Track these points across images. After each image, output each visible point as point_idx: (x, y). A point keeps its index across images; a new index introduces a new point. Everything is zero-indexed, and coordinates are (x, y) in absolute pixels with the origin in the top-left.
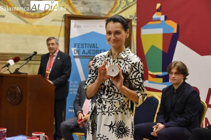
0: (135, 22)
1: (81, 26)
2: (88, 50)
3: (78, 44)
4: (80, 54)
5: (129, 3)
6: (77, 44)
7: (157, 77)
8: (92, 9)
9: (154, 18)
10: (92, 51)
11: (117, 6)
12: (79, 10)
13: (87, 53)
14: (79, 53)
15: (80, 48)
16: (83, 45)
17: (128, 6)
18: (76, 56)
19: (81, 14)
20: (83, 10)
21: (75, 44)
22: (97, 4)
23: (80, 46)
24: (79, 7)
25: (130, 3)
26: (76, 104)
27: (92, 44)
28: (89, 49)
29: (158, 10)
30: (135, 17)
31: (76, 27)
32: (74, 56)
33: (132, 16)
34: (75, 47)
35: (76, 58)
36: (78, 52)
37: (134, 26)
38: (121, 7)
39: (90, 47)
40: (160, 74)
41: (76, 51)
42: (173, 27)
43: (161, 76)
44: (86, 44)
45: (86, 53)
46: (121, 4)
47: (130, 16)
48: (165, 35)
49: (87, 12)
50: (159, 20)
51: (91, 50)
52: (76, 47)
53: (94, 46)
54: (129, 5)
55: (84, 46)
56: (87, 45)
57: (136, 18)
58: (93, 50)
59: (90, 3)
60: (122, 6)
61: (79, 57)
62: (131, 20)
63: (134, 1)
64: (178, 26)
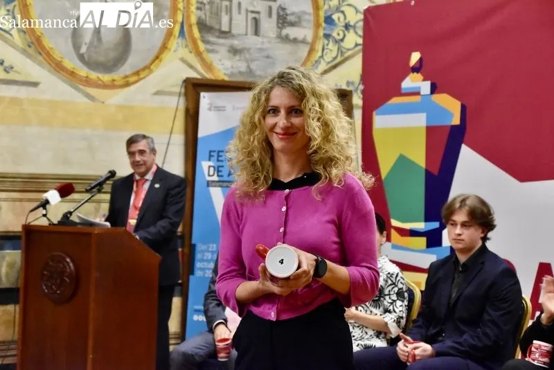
0: (359, 97)
1: (224, 107)
3: (219, 152)
4: (222, 176)
5: (344, 50)
6: (215, 151)
8: (253, 66)
9: (406, 89)
11: (317, 58)
12: (220, 67)
14: (220, 174)
15: (222, 161)
17: (343, 58)
18: (213, 181)
19: (226, 79)
20: (232, 67)
21: (210, 152)
22: (265, 53)
23: (224, 157)
24: (220, 61)
25: (349, 50)
26: (211, 303)
29: (416, 69)
30: (359, 85)
31: (214, 110)
32: (208, 182)
33: (353, 83)
34: (210, 160)
35: (212, 186)
36: (218, 171)
37: (357, 107)
38: (324, 60)
41: (212, 169)
43: (422, 231)
46: (325, 51)
47: (348, 83)
48: (431, 131)
49: (240, 73)
50: (418, 93)
52: (212, 158)
54: (346, 55)
57: (361, 87)
59: (249, 50)
60: (328, 58)
61: (221, 183)
62: (351, 92)
63: (357, 45)
64: (463, 109)
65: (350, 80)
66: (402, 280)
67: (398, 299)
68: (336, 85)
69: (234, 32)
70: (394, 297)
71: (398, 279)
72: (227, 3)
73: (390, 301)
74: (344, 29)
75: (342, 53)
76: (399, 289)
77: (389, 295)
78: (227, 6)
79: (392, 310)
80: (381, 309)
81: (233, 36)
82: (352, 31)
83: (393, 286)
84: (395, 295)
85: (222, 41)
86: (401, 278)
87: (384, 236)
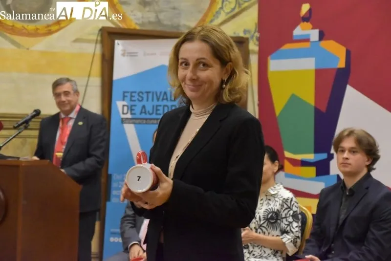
0: (255, 44)
1: (137, 53)
2: (153, 106)
3: (132, 92)
4: (135, 114)
5: (242, 2)
6: (128, 92)
8: (162, 16)
9: (297, 36)
10: (161, 108)
11: (217, 10)
12: (132, 17)
13: (151, 112)
14: (133, 112)
15: (135, 101)
16: (141, 94)
17: (240, 9)
18: (127, 119)
19: (138, 28)
20: (143, 17)
21: (124, 92)
22: (172, 5)
23: (136, 97)
24: (132, 12)
25: (246, 2)
26: (127, 226)
27: (161, 92)
28: (156, 103)
29: (306, 19)
30: (255, 32)
31: (127, 56)
32: (122, 119)
33: (249, 31)
34: (124, 100)
35: (126, 123)
36: (132, 110)
37: (254, 52)
38: (224, 11)
39: (158, 100)
40: (311, 157)
41: (126, 108)
42: (336, 54)
43: (312, 161)
44: (148, 93)
45: (149, 112)
46: (225, 3)
47: (245, 32)
48: (319, 73)
49: (150, 23)
50: (307, 40)
51: (160, 106)
52: (126, 98)
53: (165, 97)
54: (243, 6)
55: (145, 96)
56: (150, 95)
57: (257, 35)
58: (165, 106)
59: (156, 2)
60: (227, 9)
61: (134, 121)
62: (247, 39)
64: (348, 53)
65: (247, 28)
66: (296, 204)
67: (294, 221)
68: (235, 33)
70: (291, 219)
71: (292, 203)
73: (287, 223)
75: (240, 5)
76: (294, 212)
77: (286, 217)
79: (289, 231)
80: (278, 229)
83: (289, 210)
84: (291, 217)
86: (295, 202)
87: (276, 165)
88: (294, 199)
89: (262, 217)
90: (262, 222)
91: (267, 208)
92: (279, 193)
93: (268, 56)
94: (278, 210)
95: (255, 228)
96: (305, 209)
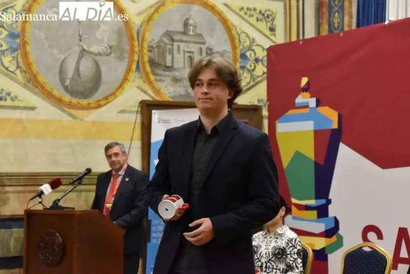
0: (266, 111)
1: (170, 120)
5: (255, 77)
7: (308, 208)
8: (190, 90)
12: (166, 92)
17: (254, 83)
19: (171, 100)
20: (174, 92)
24: (166, 87)
25: (258, 77)
29: (305, 89)
31: (162, 123)
33: (262, 101)
37: (265, 117)
40: (312, 202)
42: (331, 117)
43: (314, 206)
47: (259, 101)
49: (180, 95)
50: (307, 107)
54: (257, 81)
57: (267, 104)
59: (186, 79)
60: (244, 83)
62: (261, 107)
63: (264, 73)
64: (340, 117)
65: (261, 98)
66: (299, 243)
67: (298, 257)
68: (250, 102)
69: (175, 66)
70: (296, 256)
72: (170, 46)
73: (292, 259)
74: (254, 62)
75: (254, 80)
76: (298, 250)
77: (291, 254)
78: (169, 49)
81: (175, 70)
82: (260, 64)
83: (293, 248)
84: (296, 255)
85: (167, 73)
86: (299, 241)
87: (283, 210)
88: (298, 239)
89: (270, 253)
90: (271, 257)
91: (275, 245)
92: (285, 234)
93: (276, 120)
94: (283, 247)
95: (265, 262)
96: (306, 246)
